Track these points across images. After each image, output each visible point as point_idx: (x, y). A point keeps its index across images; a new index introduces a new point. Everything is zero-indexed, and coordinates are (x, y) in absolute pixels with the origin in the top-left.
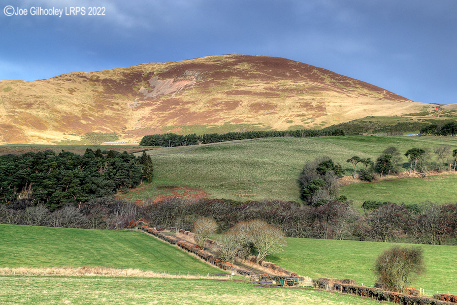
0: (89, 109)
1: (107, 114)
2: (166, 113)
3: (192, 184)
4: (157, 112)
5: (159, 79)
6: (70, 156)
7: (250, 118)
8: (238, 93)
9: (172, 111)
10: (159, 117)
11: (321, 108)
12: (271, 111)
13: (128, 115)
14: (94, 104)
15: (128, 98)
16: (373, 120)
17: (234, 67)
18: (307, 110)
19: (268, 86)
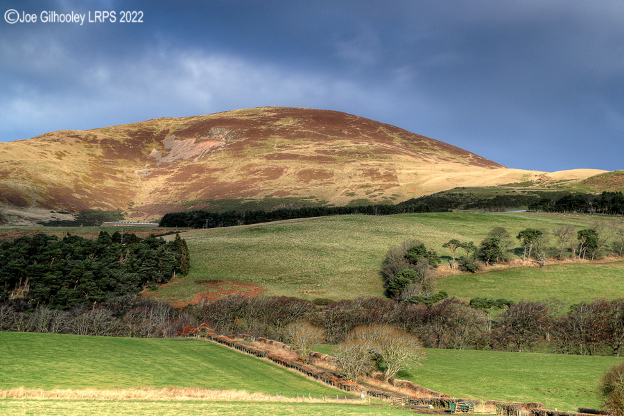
0: (84, 178)
1: (108, 186)
2: (187, 184)
3: (241, 277)
4: (174, 183)
5: (176, 139)
6: (78, 242)
7: (298, 189)
8: (281, 157)
9: (194, 181)
10: (177, 189)
11: (390, 176)
12: (325, 180)
13: (137, 187)
14: (90, 173)
15: (136, 164)
16: (464, 192)
17: (275, 124)
18: (373, 179)
19: (321, 148)
